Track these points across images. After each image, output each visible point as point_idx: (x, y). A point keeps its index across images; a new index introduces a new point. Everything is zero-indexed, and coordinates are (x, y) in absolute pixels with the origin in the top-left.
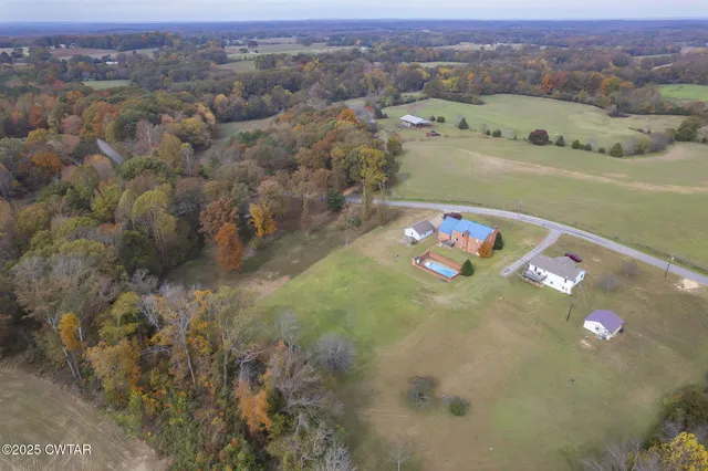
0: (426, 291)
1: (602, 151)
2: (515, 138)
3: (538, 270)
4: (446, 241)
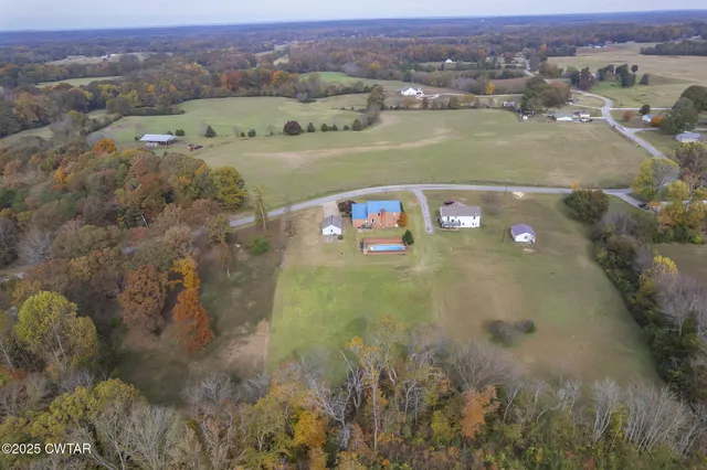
0: (400, 268)
1: (346, 128)
2: (272, 134)
3: (451, 218)
4: (364, 227)
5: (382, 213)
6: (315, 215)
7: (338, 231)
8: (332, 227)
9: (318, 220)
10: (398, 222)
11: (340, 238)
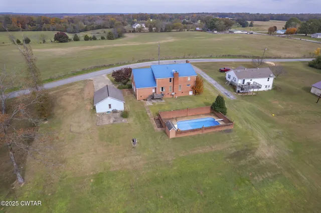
1: (102, 38)
2: (45, 41)
3: (247, 81)
4: (152, 97)
5: (174, 78)
6: (83, 90)
7: (119, 106)
8: (109, 100)
9: (87, 94)
10: (193, 88)
11: (124, 115)
